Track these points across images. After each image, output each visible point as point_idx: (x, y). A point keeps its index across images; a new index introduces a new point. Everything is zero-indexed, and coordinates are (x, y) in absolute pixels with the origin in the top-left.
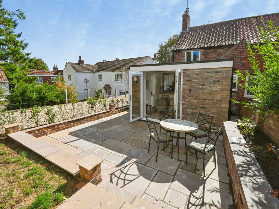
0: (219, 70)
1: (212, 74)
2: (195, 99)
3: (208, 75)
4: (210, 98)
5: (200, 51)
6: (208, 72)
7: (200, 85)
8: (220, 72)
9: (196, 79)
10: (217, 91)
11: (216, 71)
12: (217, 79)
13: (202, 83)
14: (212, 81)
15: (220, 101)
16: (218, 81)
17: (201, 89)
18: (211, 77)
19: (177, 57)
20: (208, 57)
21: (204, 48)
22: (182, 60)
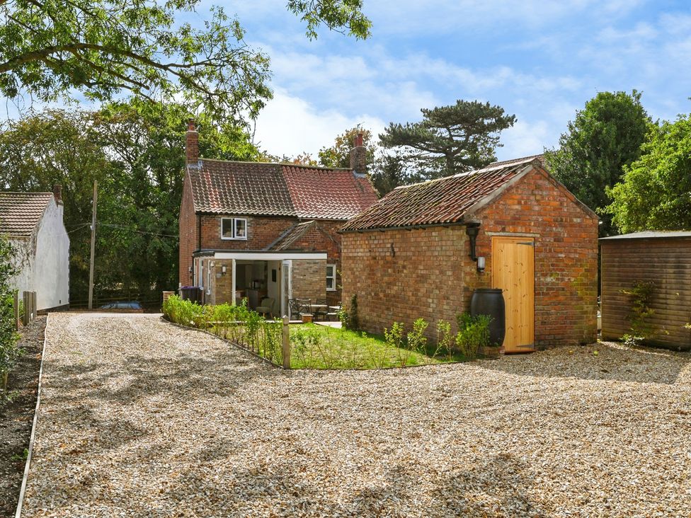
0: (317, 261)
1: (311, 265)
2: (297, 291)
3: (308, 265)
4: (311, 288)
5: (246, 220)
6: (308, 263)
7: (301, 275)
8: (317, 263)
9: (298, 269)
10: (316, 281)
11: (315, 262)
12: (315, 270)
13: (303, 273)
14: (311, 272)
15: (319, 290)
16: (317, 272)
17: (302, 280)
18: (311, 267)
19: (206, 225)
20: (259, 230)
21: (252, 215)
22: (215, 232)
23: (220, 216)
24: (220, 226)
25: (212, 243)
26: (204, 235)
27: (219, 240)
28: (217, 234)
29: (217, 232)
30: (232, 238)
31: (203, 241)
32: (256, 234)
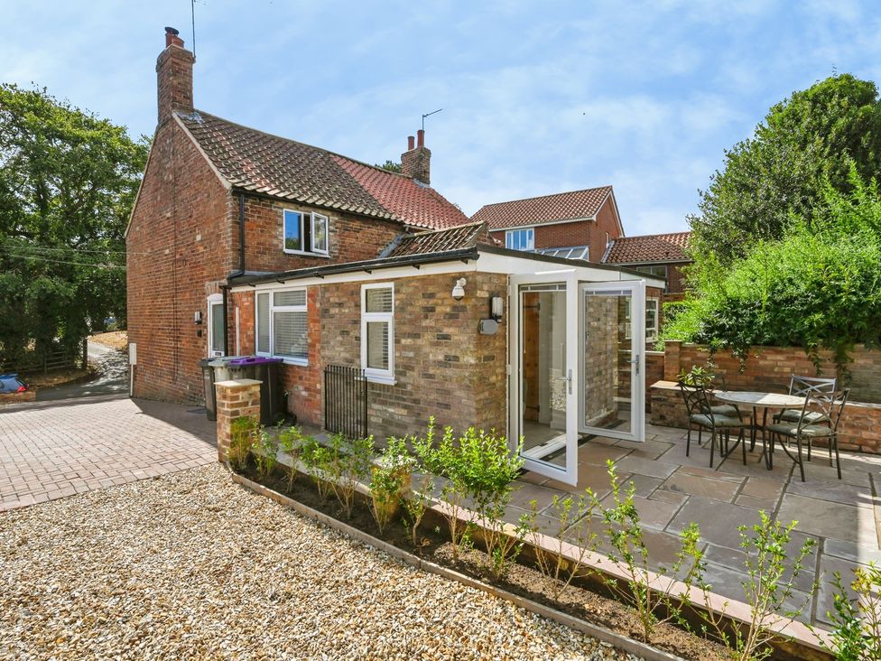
5: (327, 218)
19: (254, 220)
20: (348, 241)
21: (339, 212)
22: (272, 236)
23: (281, 204)
24: (281, 225)
25: (265, 260)
26: (251, 241)
27: (281, 255)
28: (275, 242)
29: (276, 237)
30: (302, 252)
31: (249, 253)
32: (343, 248)
